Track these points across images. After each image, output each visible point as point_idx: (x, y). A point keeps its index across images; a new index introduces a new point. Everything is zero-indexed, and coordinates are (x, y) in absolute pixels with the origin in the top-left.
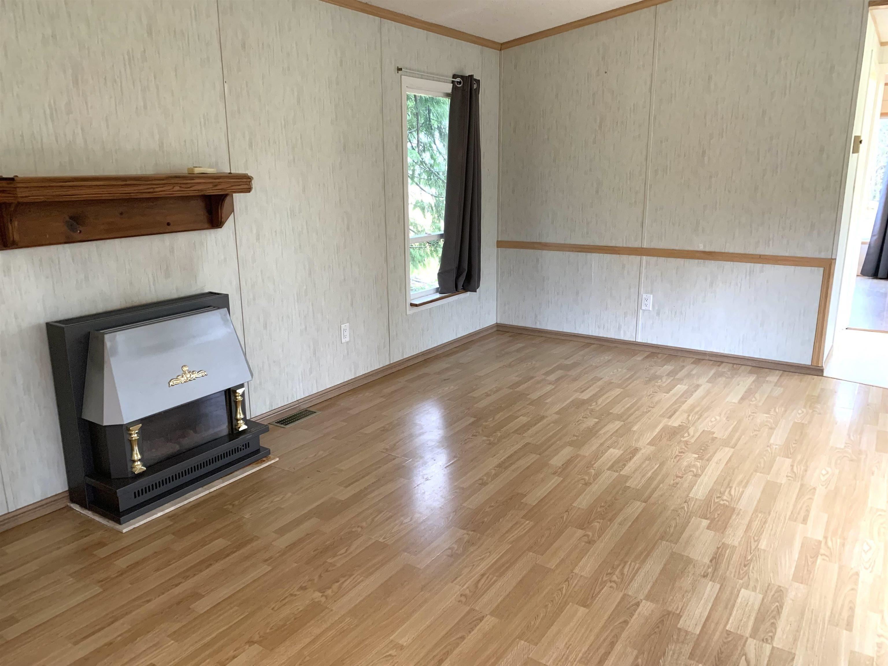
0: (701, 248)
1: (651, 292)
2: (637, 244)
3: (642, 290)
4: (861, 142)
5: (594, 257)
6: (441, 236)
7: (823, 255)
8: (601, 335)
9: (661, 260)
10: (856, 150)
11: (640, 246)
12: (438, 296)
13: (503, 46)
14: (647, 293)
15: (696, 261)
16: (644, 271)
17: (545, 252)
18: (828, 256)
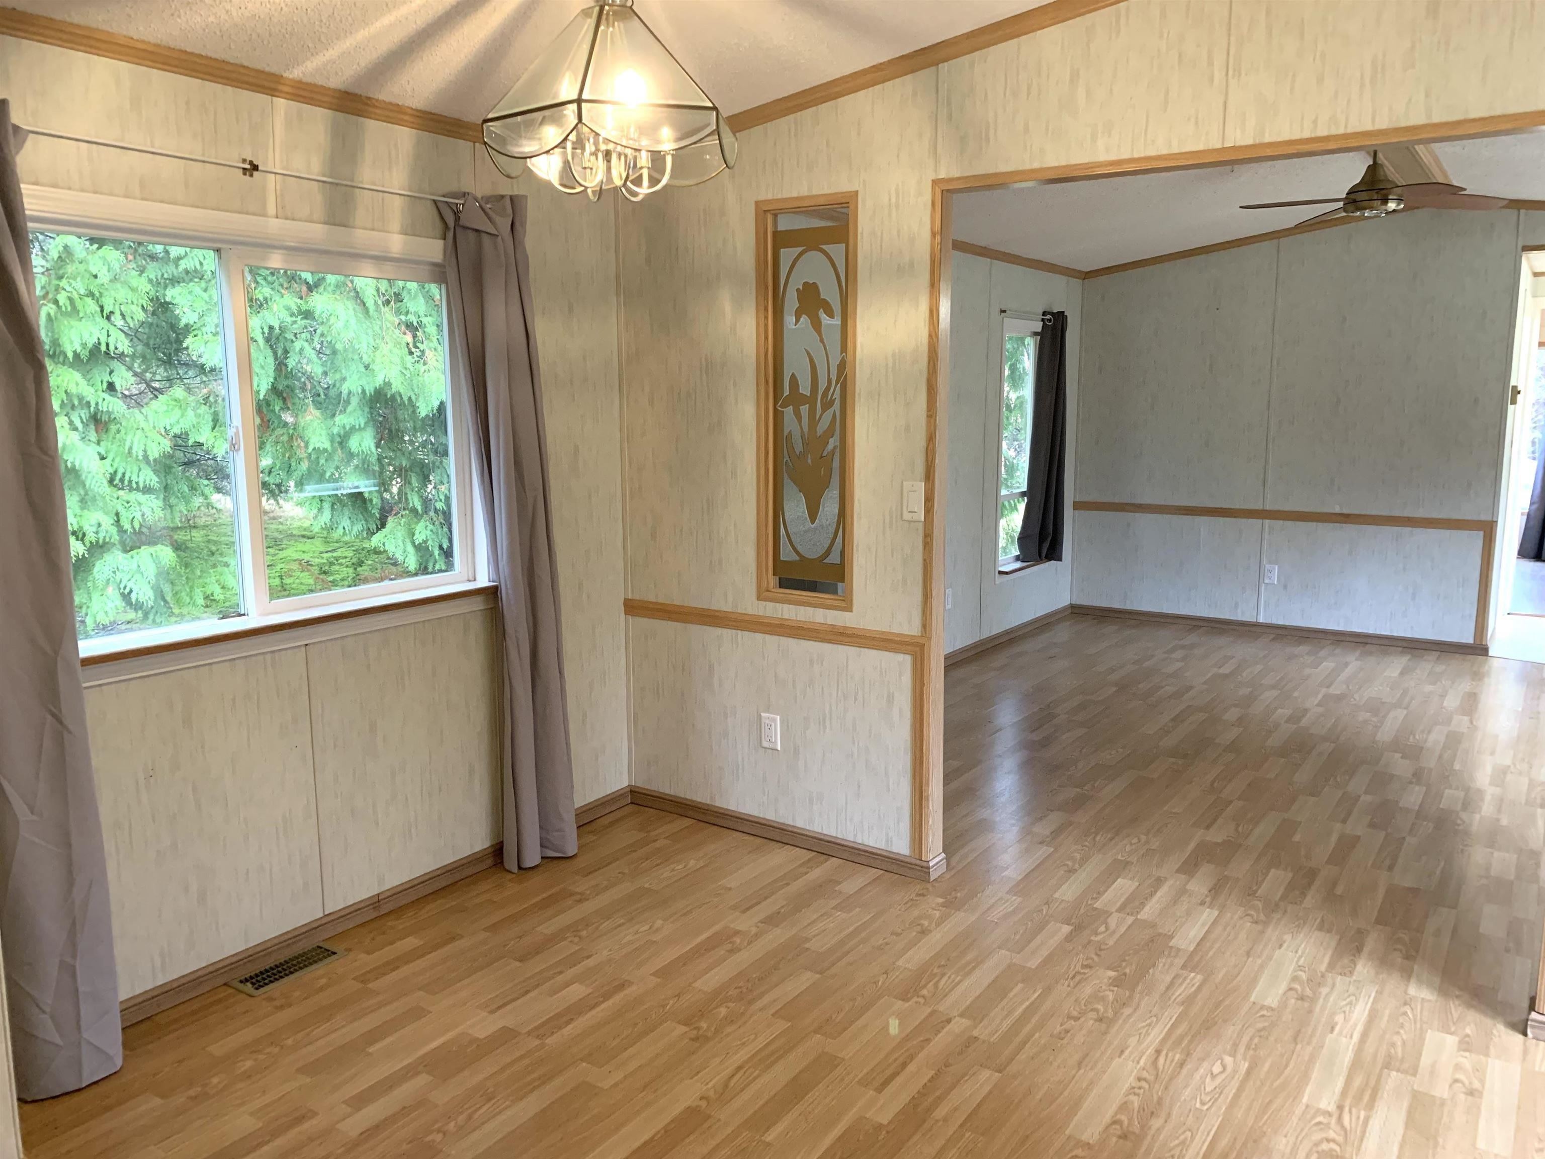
0: (1337, 510)
1: (1276, 563)
2: (1259, 506)
3: (1265, 561)
4: (1519, 392)
5: (1203, 522)
6: (1023, 494)
7: (1483, 517)
8: (1212, 616)
9: (1289, 523)
10: (1514, 402)
11: (1261, 508)
12: (1018, 565)
13: (1087, 276)
14: (1270, 563)
15: (1331, 525)
16: (1266, 536)
17: (1137, 515)
18: (1489, 518)
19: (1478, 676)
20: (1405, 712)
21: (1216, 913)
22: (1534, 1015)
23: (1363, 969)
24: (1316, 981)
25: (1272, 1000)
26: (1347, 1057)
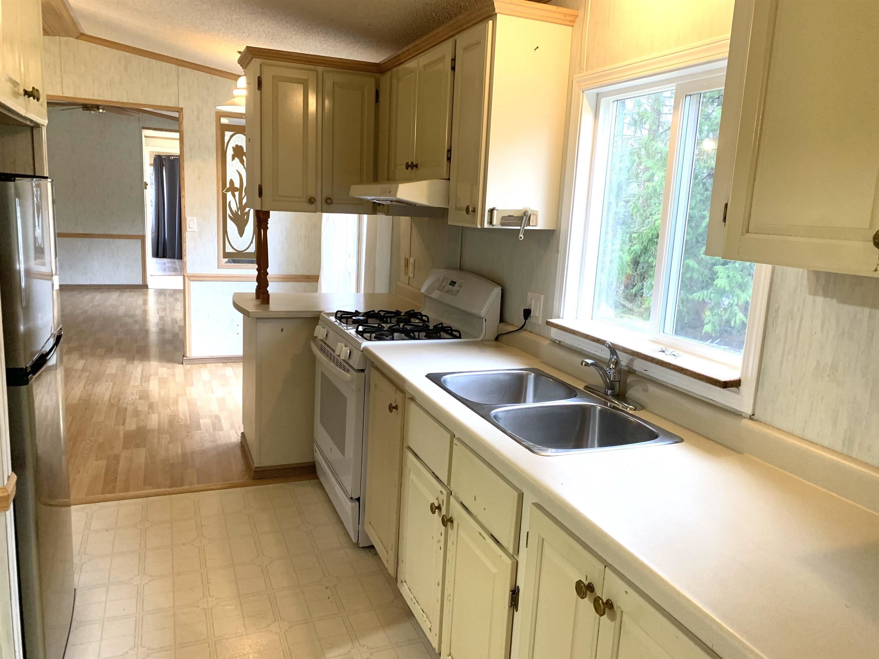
4: (147, 185)
7: (140, 234)
10: (146, 188)
18: (142, 234)
19: (146, 294)
20: (125, 307)
21: (84, 361)
22: (184, 358)
23: (136, 362)
24: (124, 367)
25: (113, 371)
26: (139, 376)
